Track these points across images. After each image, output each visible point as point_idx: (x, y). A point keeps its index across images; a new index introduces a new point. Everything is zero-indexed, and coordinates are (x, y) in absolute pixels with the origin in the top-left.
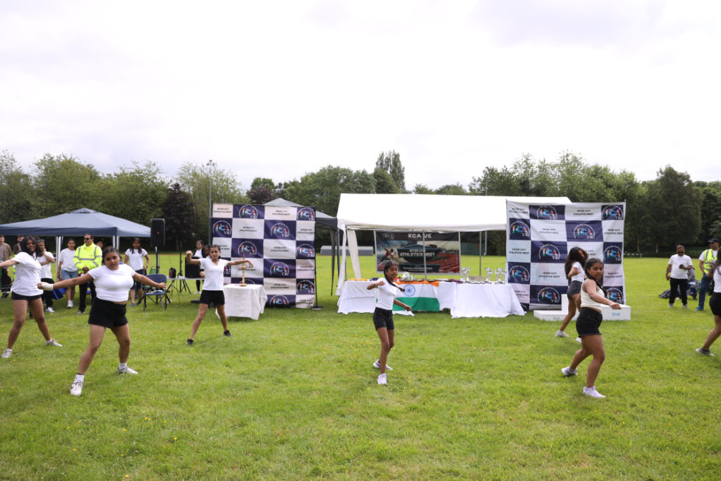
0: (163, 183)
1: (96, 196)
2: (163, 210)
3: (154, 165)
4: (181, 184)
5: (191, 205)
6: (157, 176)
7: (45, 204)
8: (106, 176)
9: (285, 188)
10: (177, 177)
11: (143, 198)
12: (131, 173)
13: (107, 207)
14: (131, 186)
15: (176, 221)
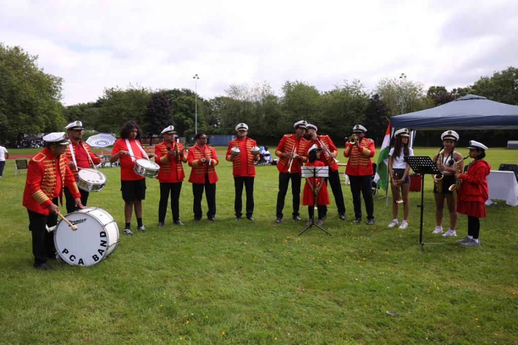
0: (365, 95)
1: (319, 107)
2: (366, 115)
3: (359, 81)
4: (379, 95)
5: (388, 110)
6: (361, 90)
7: (289, 114)
8: (324, 93)
9: (458, 92)
10: (375, 89)
11: (352, 107)
12: (343, 89)
13: (327, 115)
14: (343, 98)
15: (377, 123)
